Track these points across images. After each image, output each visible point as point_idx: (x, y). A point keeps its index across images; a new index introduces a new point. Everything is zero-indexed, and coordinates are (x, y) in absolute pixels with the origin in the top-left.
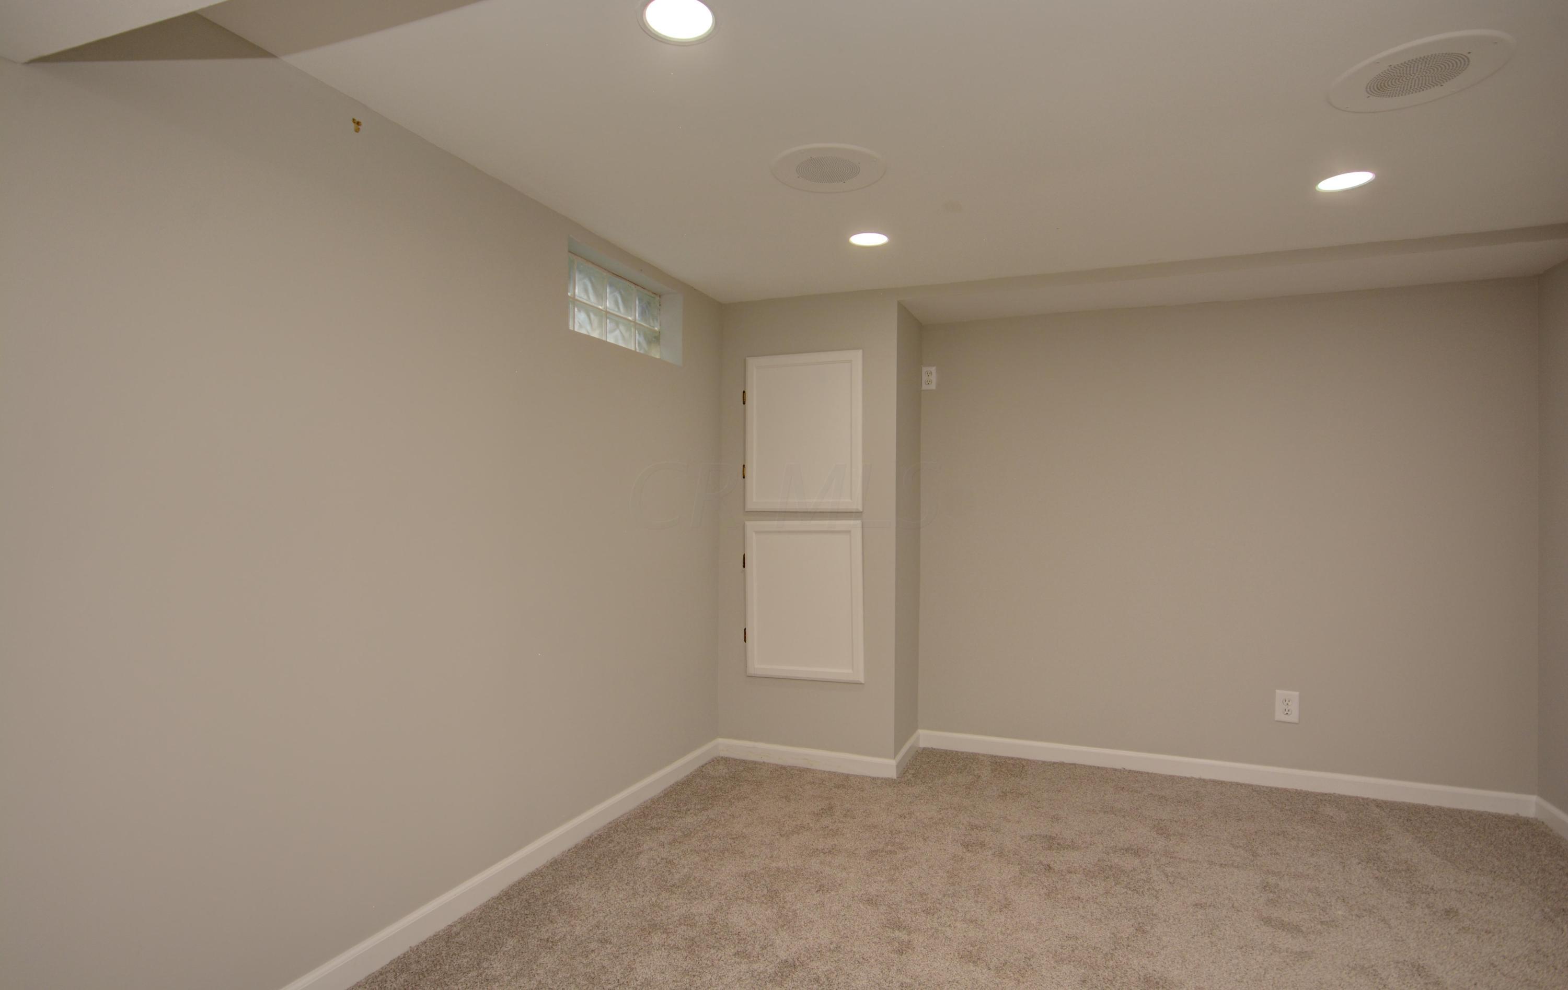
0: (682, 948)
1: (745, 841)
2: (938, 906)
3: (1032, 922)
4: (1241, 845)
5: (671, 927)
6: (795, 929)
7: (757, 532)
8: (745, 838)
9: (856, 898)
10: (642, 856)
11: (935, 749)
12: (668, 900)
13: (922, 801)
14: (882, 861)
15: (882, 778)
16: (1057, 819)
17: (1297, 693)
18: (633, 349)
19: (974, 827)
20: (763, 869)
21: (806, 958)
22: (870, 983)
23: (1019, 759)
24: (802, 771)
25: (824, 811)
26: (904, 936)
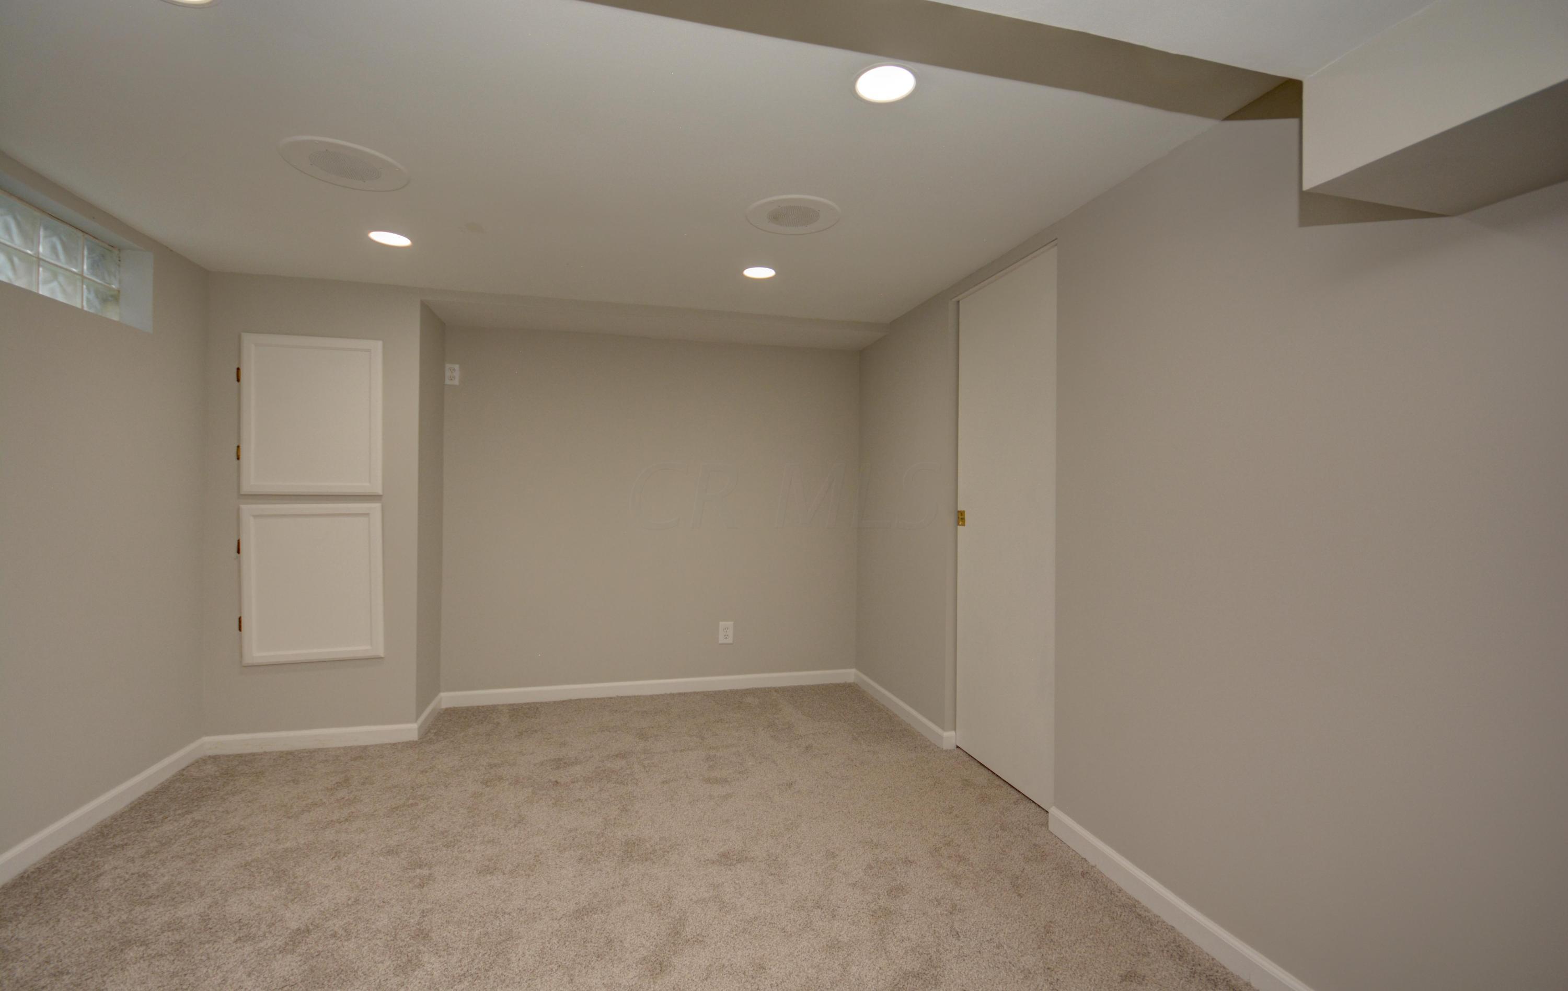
0: (166, 953)
1: (244, 832)
2: (458, 838)
3: (542, 828)
4: (695, 734)
5: (150, 937)
6: (308, 898)
7: (255, 516)
8: (243, 830)
9: (375, 853)
10: (102, 877)
11: (456, 708)
12: (144, 913)
13: (444, 755)
14: (403, 815)
15: (403, 743)
16: (565, 744)
17: (732, 623)
18: (79, 306)
19: (491, 766)
20: (268, 854)
21: (321, 920)
22: (391, 920)
23: (534, 703)
24: (312, 753)
25: (339, 785)
26: (425, 872)
